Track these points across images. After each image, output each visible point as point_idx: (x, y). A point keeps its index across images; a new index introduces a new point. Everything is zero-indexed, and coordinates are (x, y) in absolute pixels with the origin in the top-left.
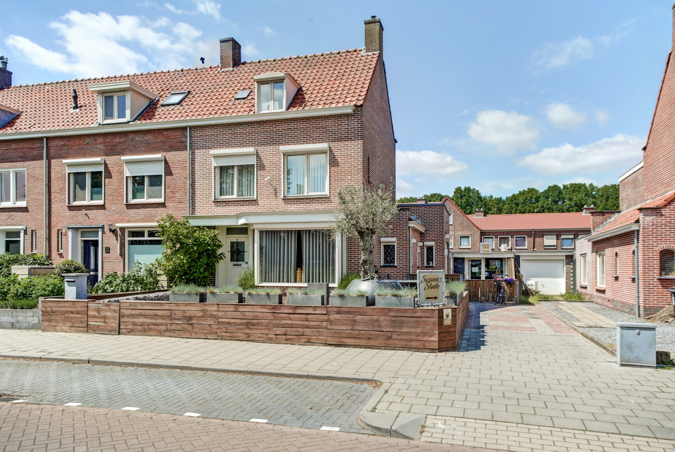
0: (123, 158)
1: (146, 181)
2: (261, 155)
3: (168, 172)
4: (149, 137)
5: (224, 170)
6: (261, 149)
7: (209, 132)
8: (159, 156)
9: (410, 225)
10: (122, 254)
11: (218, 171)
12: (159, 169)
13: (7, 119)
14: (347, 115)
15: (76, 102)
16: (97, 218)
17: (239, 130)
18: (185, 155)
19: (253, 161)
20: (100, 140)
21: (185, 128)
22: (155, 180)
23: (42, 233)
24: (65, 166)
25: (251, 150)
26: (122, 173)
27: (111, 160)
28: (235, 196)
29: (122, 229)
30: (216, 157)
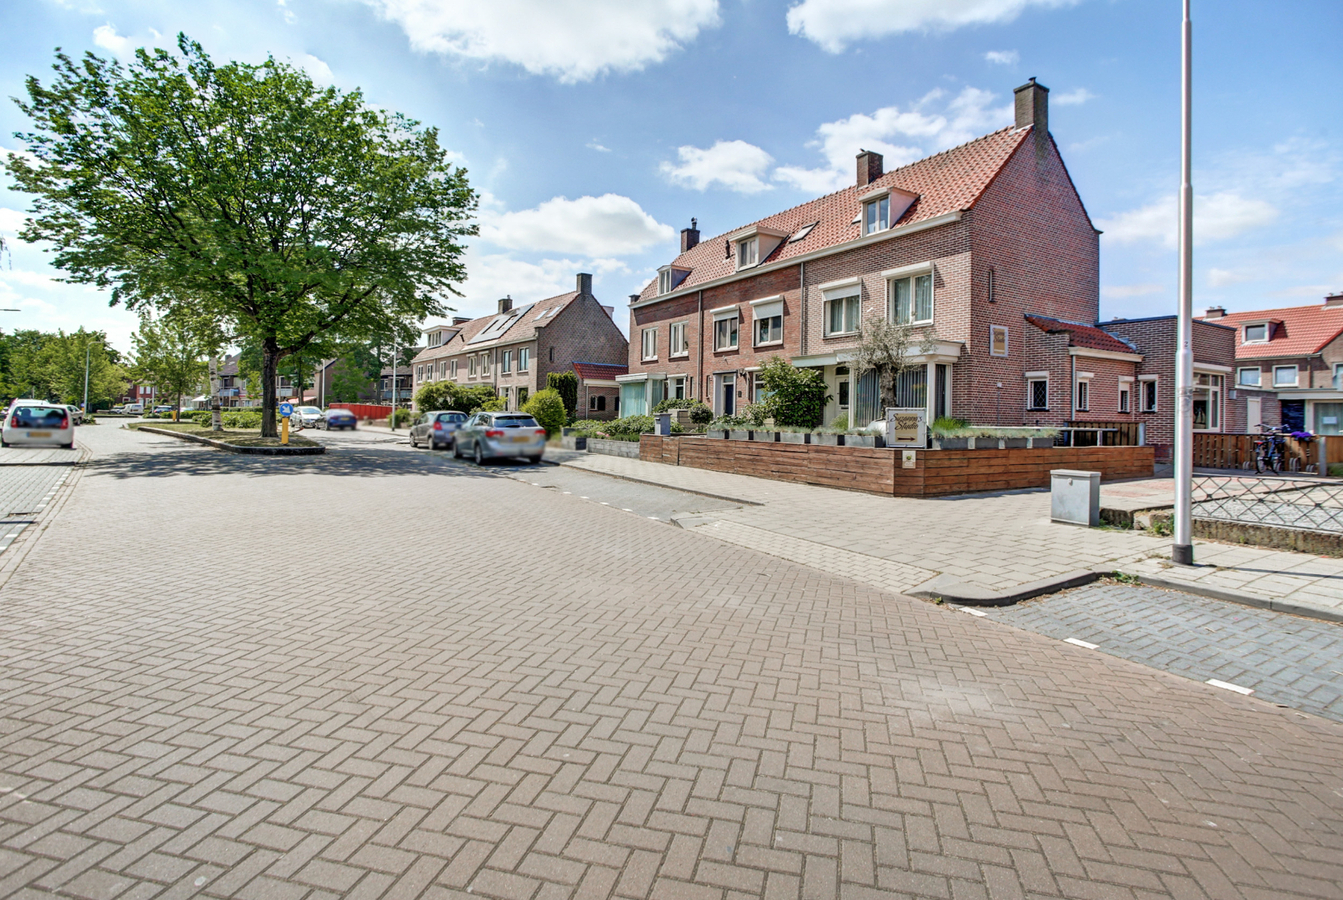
0: (751, 302)
1: (770, 322)
2: (866, 283)
3: (786, 312)
4: (772, 278)
5: (835, 304)
6: (865, 277)
7: (821, 265)
8: (777, 297)
9: (1072, 353)
10: (750, 398)
11: (829, 307)
12: (778, 310)
13: (681, 277)
14: (954, 223)
15: (728, 253)
16: (734, 363)
17: (846, 259)
18: (798, 293)
19: (857, 291)
20: (737, 287)
21: (799, 265)
22: (777, 321)
23: (696, 380)
24: (713, 314)
25: (854, 279)
26: (751, 316)
27: (744, 305)
28: (842, 333)
29: (751, 373)
30: (826, 291)
